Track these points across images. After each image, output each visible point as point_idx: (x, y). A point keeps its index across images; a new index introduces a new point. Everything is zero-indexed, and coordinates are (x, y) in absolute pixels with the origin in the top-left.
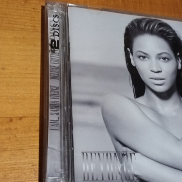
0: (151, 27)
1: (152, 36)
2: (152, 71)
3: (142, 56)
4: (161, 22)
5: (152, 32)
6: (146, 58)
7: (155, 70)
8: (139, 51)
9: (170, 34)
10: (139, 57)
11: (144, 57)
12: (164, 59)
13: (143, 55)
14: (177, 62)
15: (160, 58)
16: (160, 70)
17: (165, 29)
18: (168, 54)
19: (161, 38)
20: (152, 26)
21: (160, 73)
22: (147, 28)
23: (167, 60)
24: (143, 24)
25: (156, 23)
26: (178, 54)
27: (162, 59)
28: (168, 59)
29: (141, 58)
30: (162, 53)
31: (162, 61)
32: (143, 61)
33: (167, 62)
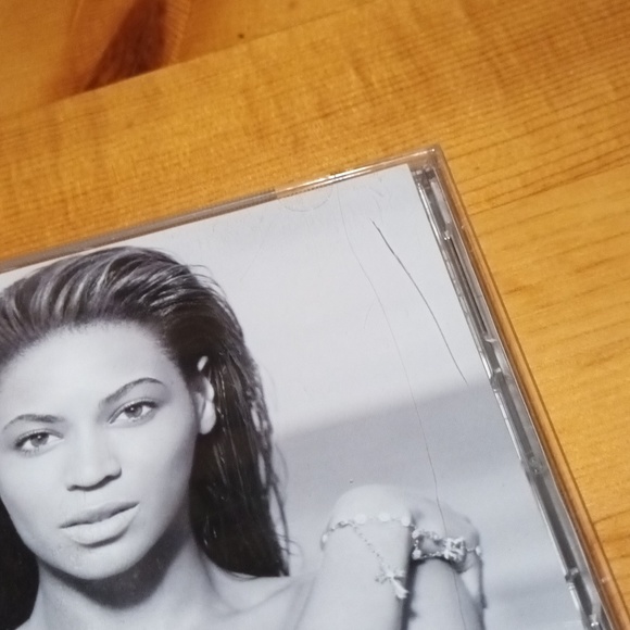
0: (77, 295)
1: (83, 327)
2: (76, 488)
3: (32, 437)
4: (126, 253)
5: (82, 314)
6: (51, 439)
7: (90, 476)
8: (21, 418)
9: (166, 288)
10: (19, 444)
11: (39, 438)
12: (132, 410)
13: (38, 427)
14: (195, 404)
15: (113, 417)
16: (111, 471)
17: (143, 278)
18: (154, 381)
19: (124, 323)
20: (81, 286)
21: (113, 485)
22: (60, 303)
23: (145, 409)
24: (43, 295)
25: (103, 266)
26: (202, 364)
27: (123, 416)
28: (152, 405)
29: (28, 445)
30: (125, 388)
31: (128, 426)
32: (37, 454)
33: (150, 417)
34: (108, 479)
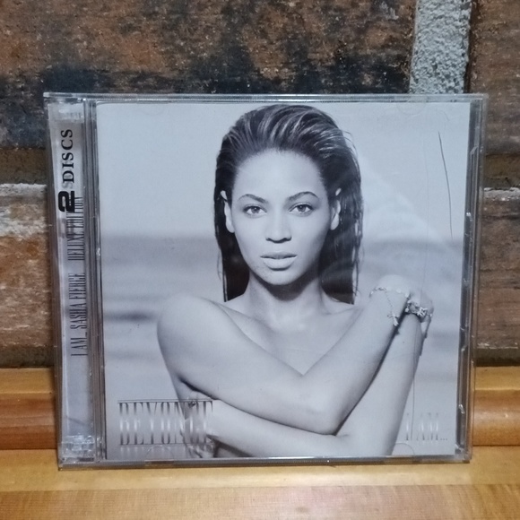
0: (283, 130)
1: (283, 152)
2: (269, 240)
3: (252, 207)
4: (312, 111)
5: (283, 144)
6: (261, 211)
7: (277, 236)
8: (247, 195)
9: (329, 141)
10: (246, 210)
11: (256, 209)
12: (301, 207)
13: (256, 203)
14: (330, 212)
15: (291, 208)
16: (287, 236)
17: (318, 131)
18: (314, 195)
19: (304, 156)
20: (286, 126)
21: (287, 242)
22: (273, 133)
23: (307, 209)
24: (266, 124)
25: (299, 116)
26: (338, 193)
27: (296, 209)
28: (311, 208)
29: (250, 211)
30: (299, 195)
31: (298, 215)
32: (254, 217)
33: (308, 214)
34: (285, 240)
